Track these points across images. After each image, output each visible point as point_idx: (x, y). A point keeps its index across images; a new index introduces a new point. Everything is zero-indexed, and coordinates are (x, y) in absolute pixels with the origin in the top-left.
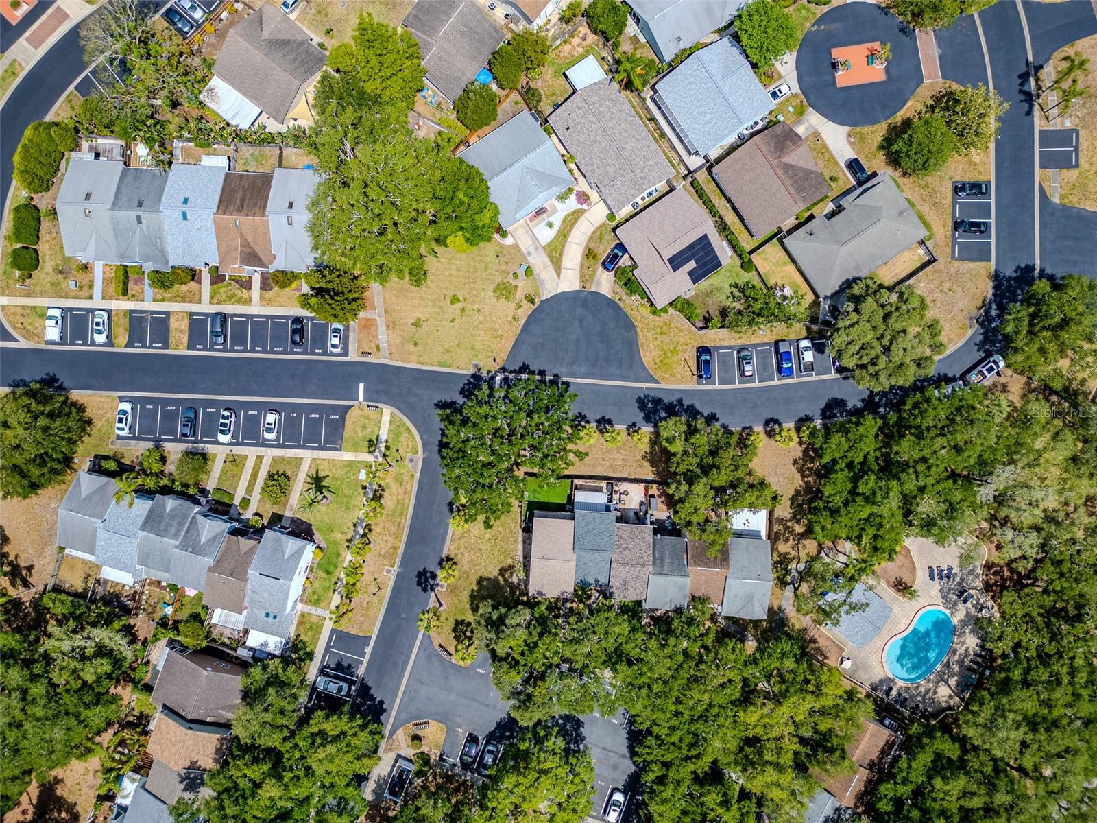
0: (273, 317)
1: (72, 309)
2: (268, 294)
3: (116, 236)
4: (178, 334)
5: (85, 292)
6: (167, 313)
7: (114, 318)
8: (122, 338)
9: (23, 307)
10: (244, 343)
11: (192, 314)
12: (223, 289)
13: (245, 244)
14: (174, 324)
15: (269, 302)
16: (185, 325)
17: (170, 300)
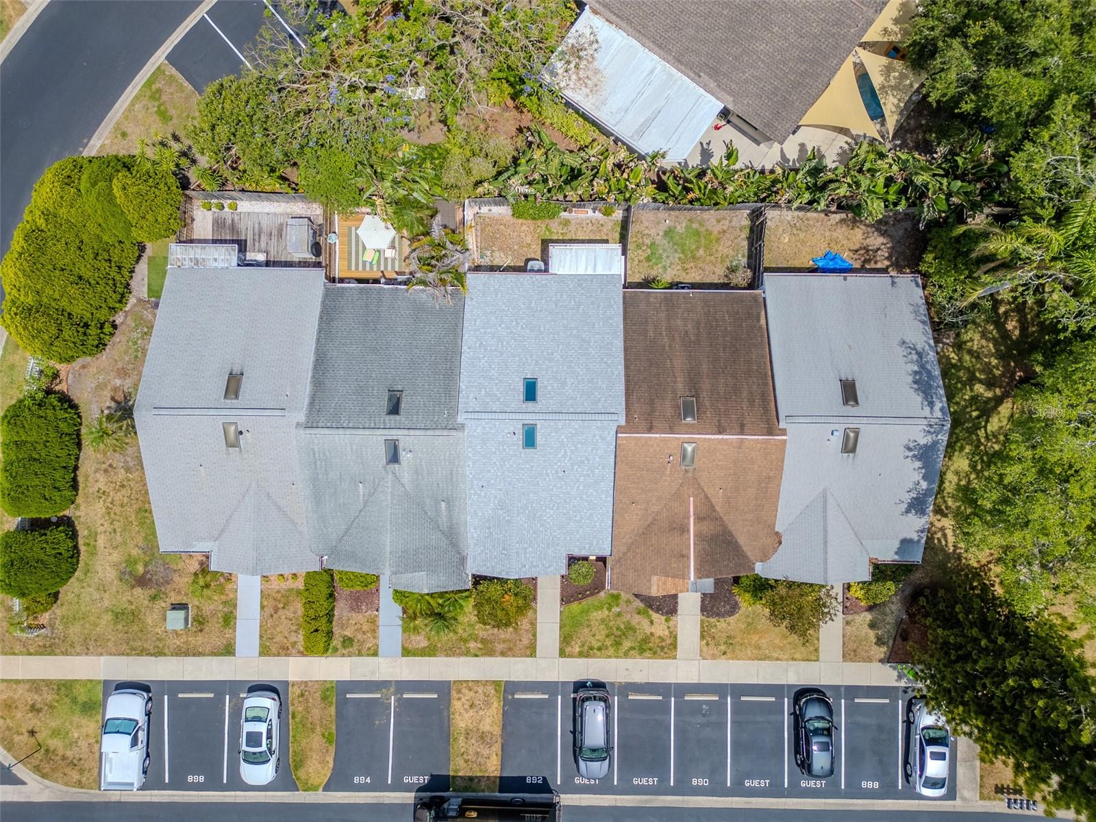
0: (738, 690)
1: (174, 687)
2: (722, 625)
3: (317, 498)
4: (474, 746)
5: (213, 638)
6: (444, 689)
7: (296, 707)
8: (319, 767)
9: (35, 685)
10: (657, 765)
11: (510, 688)
12: (597, 614)
13: (707, 514)
14: (462, 717)
15: (728, 647)
16: (490, 719)
17: (450, 652)
